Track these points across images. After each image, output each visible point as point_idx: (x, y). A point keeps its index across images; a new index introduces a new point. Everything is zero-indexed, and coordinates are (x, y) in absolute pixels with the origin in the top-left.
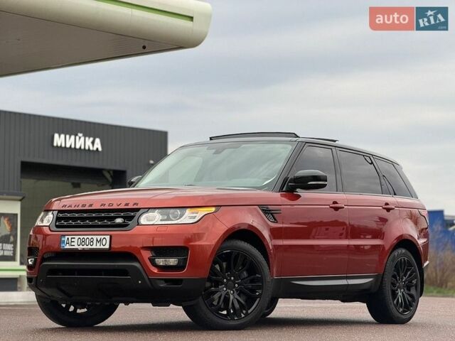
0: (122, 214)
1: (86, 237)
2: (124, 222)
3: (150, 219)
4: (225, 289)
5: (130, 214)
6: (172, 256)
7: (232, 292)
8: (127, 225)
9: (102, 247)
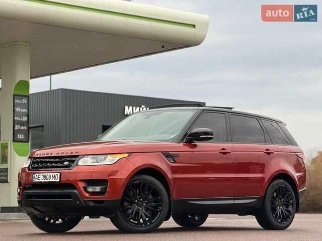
0: (69, 159)
1: (46, 174)
2: (69, 164)
3: (85, 162)
4: (136, 207)
5: (73, 159)
6: (97, 186)
7: (141, 208)
8: (71, 166)
9: (55, 180)
